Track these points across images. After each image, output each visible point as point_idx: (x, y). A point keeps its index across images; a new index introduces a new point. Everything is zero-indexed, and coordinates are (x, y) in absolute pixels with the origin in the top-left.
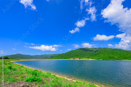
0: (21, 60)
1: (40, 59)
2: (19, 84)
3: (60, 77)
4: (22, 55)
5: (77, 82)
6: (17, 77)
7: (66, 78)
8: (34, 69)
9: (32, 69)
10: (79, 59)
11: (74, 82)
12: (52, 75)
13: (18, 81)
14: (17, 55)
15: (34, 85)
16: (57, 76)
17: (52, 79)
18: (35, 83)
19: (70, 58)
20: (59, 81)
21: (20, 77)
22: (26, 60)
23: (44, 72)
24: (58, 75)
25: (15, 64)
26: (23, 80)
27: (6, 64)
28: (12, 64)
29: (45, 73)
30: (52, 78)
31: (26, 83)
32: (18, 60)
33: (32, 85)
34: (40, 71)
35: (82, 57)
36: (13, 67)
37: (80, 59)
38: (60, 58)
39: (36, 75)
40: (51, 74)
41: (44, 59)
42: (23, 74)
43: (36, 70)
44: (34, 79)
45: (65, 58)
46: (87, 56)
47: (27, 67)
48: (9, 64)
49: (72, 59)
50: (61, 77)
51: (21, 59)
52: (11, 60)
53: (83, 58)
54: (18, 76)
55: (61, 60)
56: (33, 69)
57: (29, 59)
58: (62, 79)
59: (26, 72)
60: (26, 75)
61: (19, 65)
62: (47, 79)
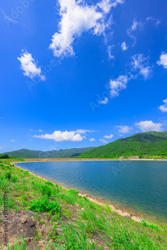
0: (27, 161)
1: (57, 158)
2: (19, 216)
3: (99, 203)
4: (28, 151)
5: (145, 225)
6: (16, 198)
7: (112, 208)
8: (46, 181)
9: (42, 180)
10: (140, 158)
11: (137, 225)
12: (81, 197)
13: (18, 208)
14: (21, 151)
15: (46, 221)
16: (91, 199)
17: (82, 209)
18: (47, 216)
19: (117, 156)
20: (97, 216)
21: (21, 197)
22: (35, 161)
23: (63, 188)
24: (94, 199)
25: (16, 168)
26: (25, 206)
27: (3, 169)
28: (13, 167)
29: (66, 190)
30: (82, 205)
31: (32, 215)
32: (22, 161)
33: (42, 220)
34: (57, 186)
35: (145, 154)
36: (12, 175)
37: (142, 160)
38: (96, 157)
39: (49, 194)
40: (79, 194)
41: (64, 159)
42: (26, 190)
43: (50, 183)
44: (45, 205)
45: (106, 157)
46: (159, 152)
47: (34, 175)
48: (8, 167)
49: (121, 159)
50: (101, 204)
51: (27, 158)
52: (11, 161)
53: (150, 156)
54: (19, 194)
55: (97, 160)
56: (45, 179)
57: (39, 159)
58: (103, 209)
59: (33, 185)
60: (31, 193)
61: (22, 171)
62: (71, 208)
